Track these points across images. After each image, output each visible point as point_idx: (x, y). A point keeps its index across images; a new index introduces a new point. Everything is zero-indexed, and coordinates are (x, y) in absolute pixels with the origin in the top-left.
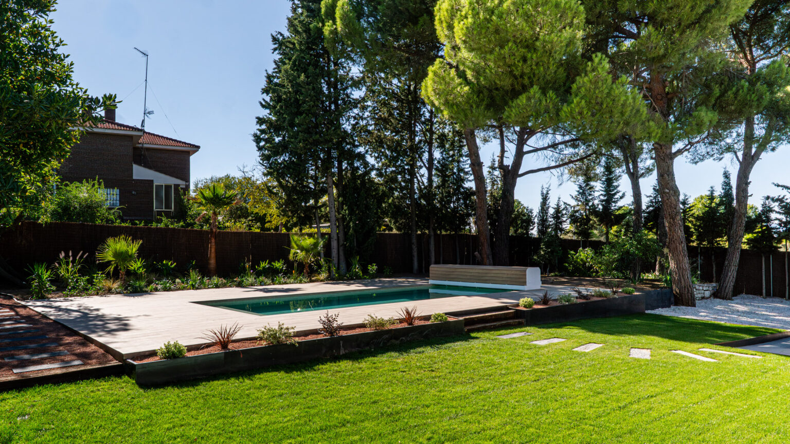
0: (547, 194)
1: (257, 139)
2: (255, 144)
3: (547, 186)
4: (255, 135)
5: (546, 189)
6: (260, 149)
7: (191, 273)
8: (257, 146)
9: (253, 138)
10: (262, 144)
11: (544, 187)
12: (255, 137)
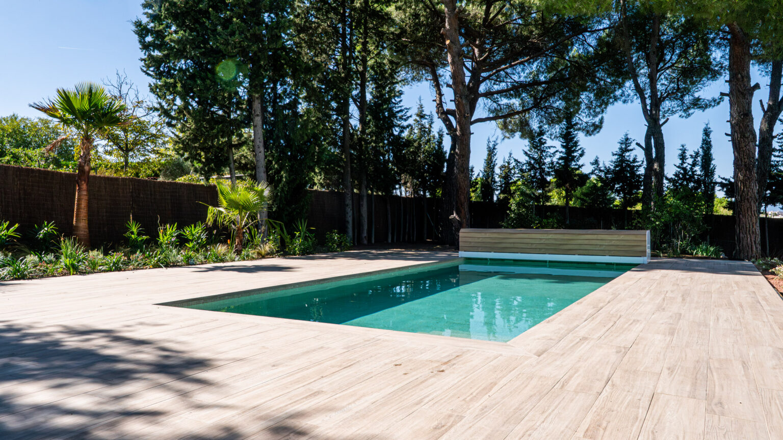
0: (494, 148)
1: (142, 30)
2: (136, 37)
3: (495, 139)
4: (138, 24)
5: (493, 143)
6: (146, 47)
7: (62, 244)
8: (140, 42)
9: (134, 28)
10: (149, 39)
11: (491, 140)
12: (137, 26)
